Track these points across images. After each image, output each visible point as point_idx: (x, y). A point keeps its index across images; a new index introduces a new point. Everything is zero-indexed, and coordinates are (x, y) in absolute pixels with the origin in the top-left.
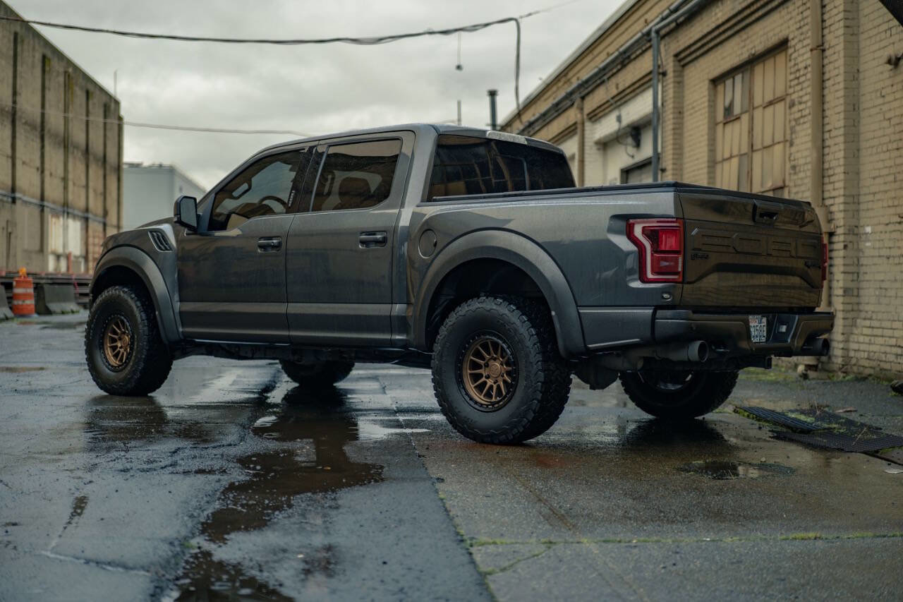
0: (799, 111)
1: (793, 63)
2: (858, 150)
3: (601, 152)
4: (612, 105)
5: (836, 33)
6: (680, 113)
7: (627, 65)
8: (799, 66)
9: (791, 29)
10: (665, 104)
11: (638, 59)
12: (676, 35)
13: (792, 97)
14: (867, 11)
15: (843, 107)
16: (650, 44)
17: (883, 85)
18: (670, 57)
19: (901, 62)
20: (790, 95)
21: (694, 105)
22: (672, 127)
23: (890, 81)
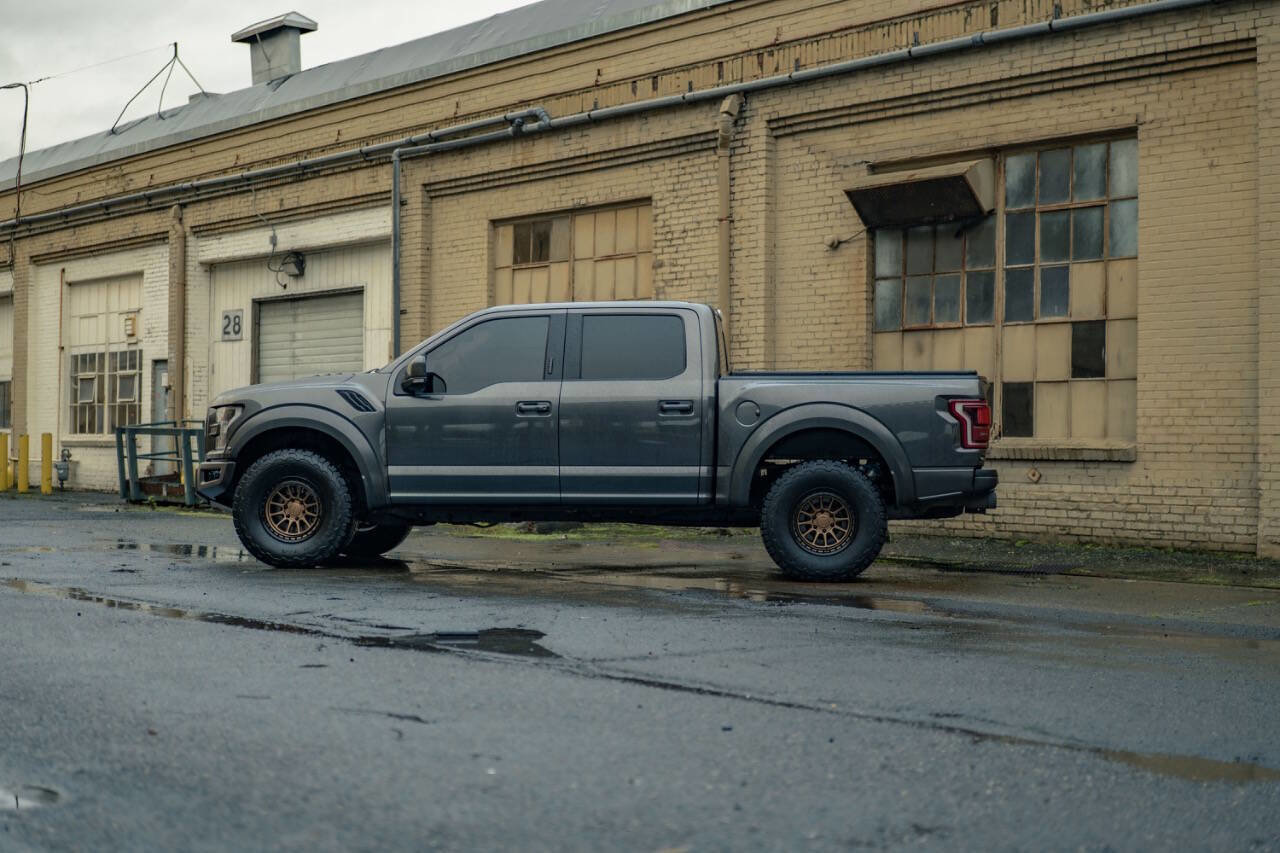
0: (671, 273)
1: (660, 224)
2: (774, 320)
3: (208, 274)
4: (261, 220)
5: (753, 208)
6: (428, 249)
7: (306, 180)
8: (673, 229)
9: (657, 189)
10: (404, 237)
11: (334, 177)
12: (429, 163)
13: (659, 257)
14: (789, 191)
15: (763, 279)
16: (369, 164)
17: (813, 263)
18: (415, 185)
19: (843, 246)
20: (656, 255)
21: (456, 243)
22: (419, 264)
23: (825, 261)
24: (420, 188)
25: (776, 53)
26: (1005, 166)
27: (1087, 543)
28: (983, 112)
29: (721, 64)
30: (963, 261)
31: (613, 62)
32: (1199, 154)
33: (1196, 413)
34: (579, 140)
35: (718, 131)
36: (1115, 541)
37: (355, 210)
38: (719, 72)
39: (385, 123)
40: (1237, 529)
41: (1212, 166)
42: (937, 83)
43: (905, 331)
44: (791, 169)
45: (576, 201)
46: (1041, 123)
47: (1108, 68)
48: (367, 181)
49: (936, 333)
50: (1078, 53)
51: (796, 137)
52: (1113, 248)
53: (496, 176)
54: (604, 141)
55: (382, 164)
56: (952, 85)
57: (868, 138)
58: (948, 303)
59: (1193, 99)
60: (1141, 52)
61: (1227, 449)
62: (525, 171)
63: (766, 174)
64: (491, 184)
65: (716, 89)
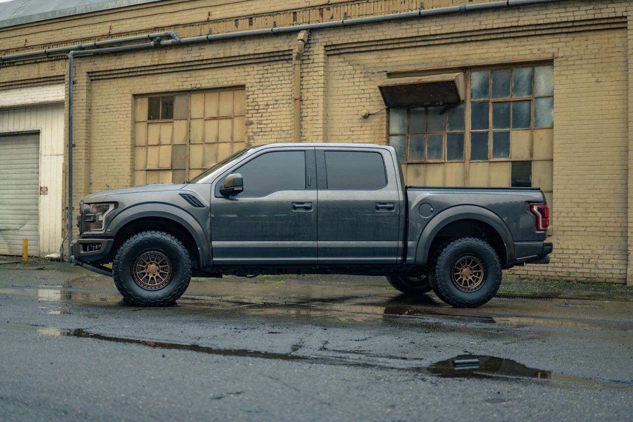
0: (258, 128)
1: (251, 100)
5: (314, 94)
6: (89, 110)
7: (4, 67)
8: (259, 103)
9: (248, 81)
10: (74, 102)
11: (24, 66)
12: (92, 60)
13: (250, 119)
14: (335, 85)
15: (321, 133)
16: (50, 59)
17: (352, 125)
18: (81, 73)
19: (370, 116)
20: (248, 118)
21: (108, 107)
22: (85, 118)
23: (360, 125)
24: (85, 74)
25: (331, 9)
26: (470, 77)
27: (524, 279)
28: (459, 47)
29: (295, 13)
30: (445, 127)
31: (218, 8)
32: (590, 75)
33: (588, 210)
34: (198, 51)
35: (292, 50)
36: (541, 278)
37: (37, 86)
38: (294, 17)
39: (59, 36)
40: (613, 271)
41: (597, 81)
42: (434, 30)
43: (408, 164)
44: (337, 73)
45: (193, 86)
46: (495, 55)
47: (538, 27)
48: (47, 69)
49: (428, 165)
50: (521, 19)
51: (341, 56)
52: (536, 123)
53: (139, 69)
54: (215, 52)
55: (59, 60)
56: (443, 32)
57: (387, 58)
58: (436, 149)
59: (587, 46)
60: (559, 20)
61: (606, 229)
62: (159, 67)
63: (324, 75)
64: (135, 74)
65: (292, 27)
